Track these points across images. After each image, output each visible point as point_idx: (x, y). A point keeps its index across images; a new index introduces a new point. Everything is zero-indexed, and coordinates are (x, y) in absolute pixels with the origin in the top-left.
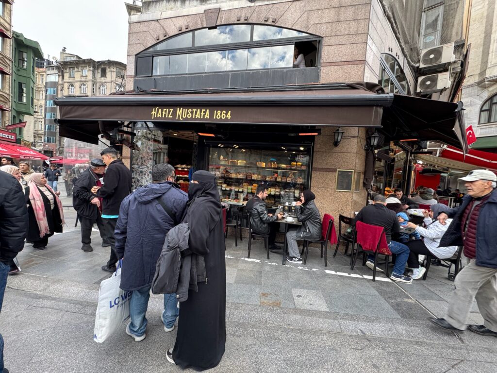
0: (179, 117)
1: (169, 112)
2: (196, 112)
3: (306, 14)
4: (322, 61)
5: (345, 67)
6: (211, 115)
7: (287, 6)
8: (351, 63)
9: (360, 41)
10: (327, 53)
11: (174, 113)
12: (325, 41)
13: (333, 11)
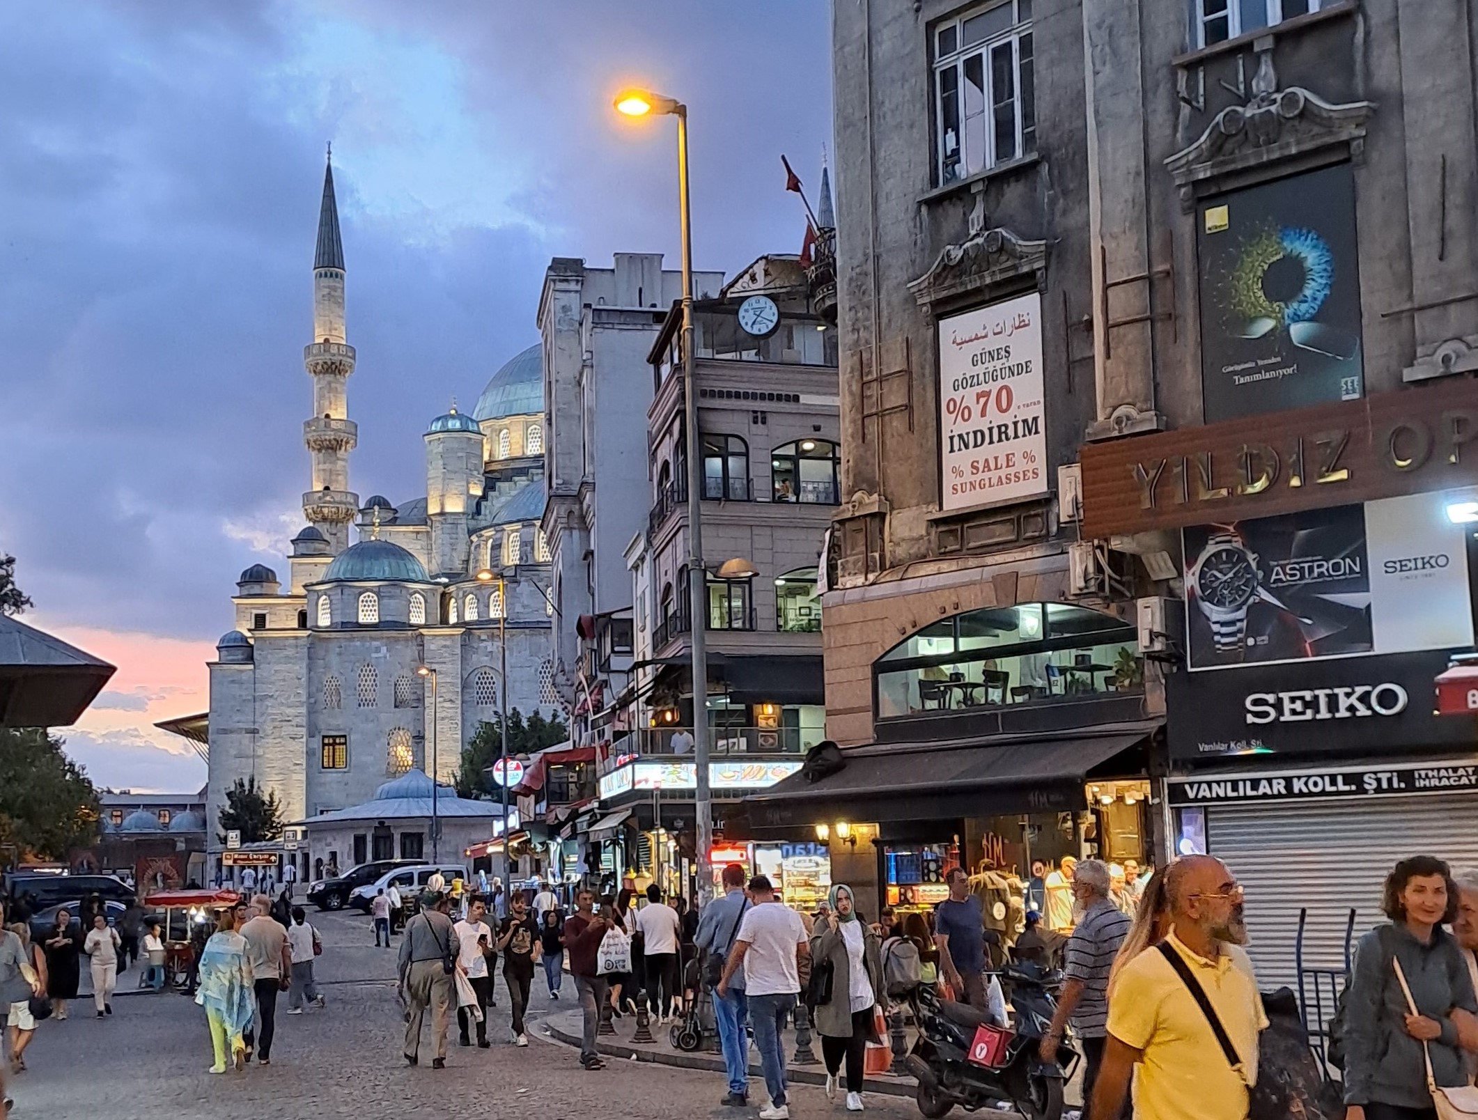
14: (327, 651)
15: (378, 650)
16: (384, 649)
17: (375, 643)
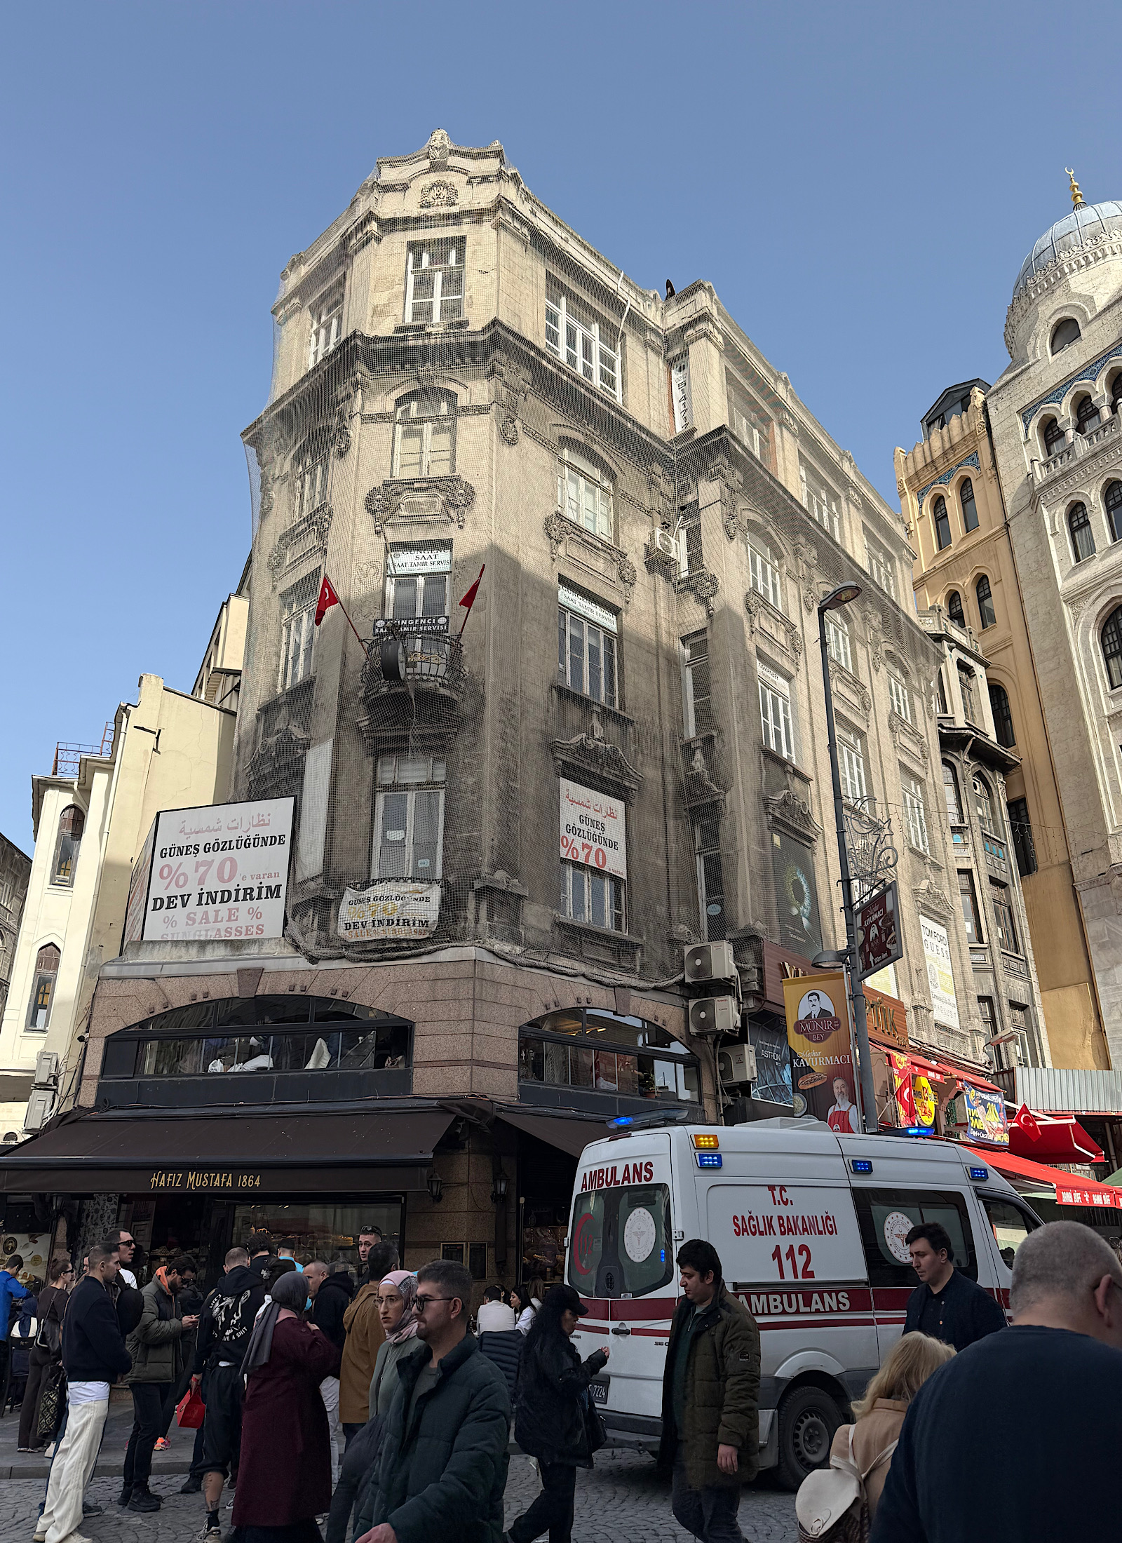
0: (190, 1184)
1: (178, 1177)
2: (215, 1177)
3: (390, 988)
4: (414, 1060)
5: (446, 1069)
6: (235, 1181)
7: (365, 974)
8: (453, 1063)
9: (464, 1030)
10: (422, 1047)
11: (185, 1179)
12: (418, 1029)
13: (426, 984)
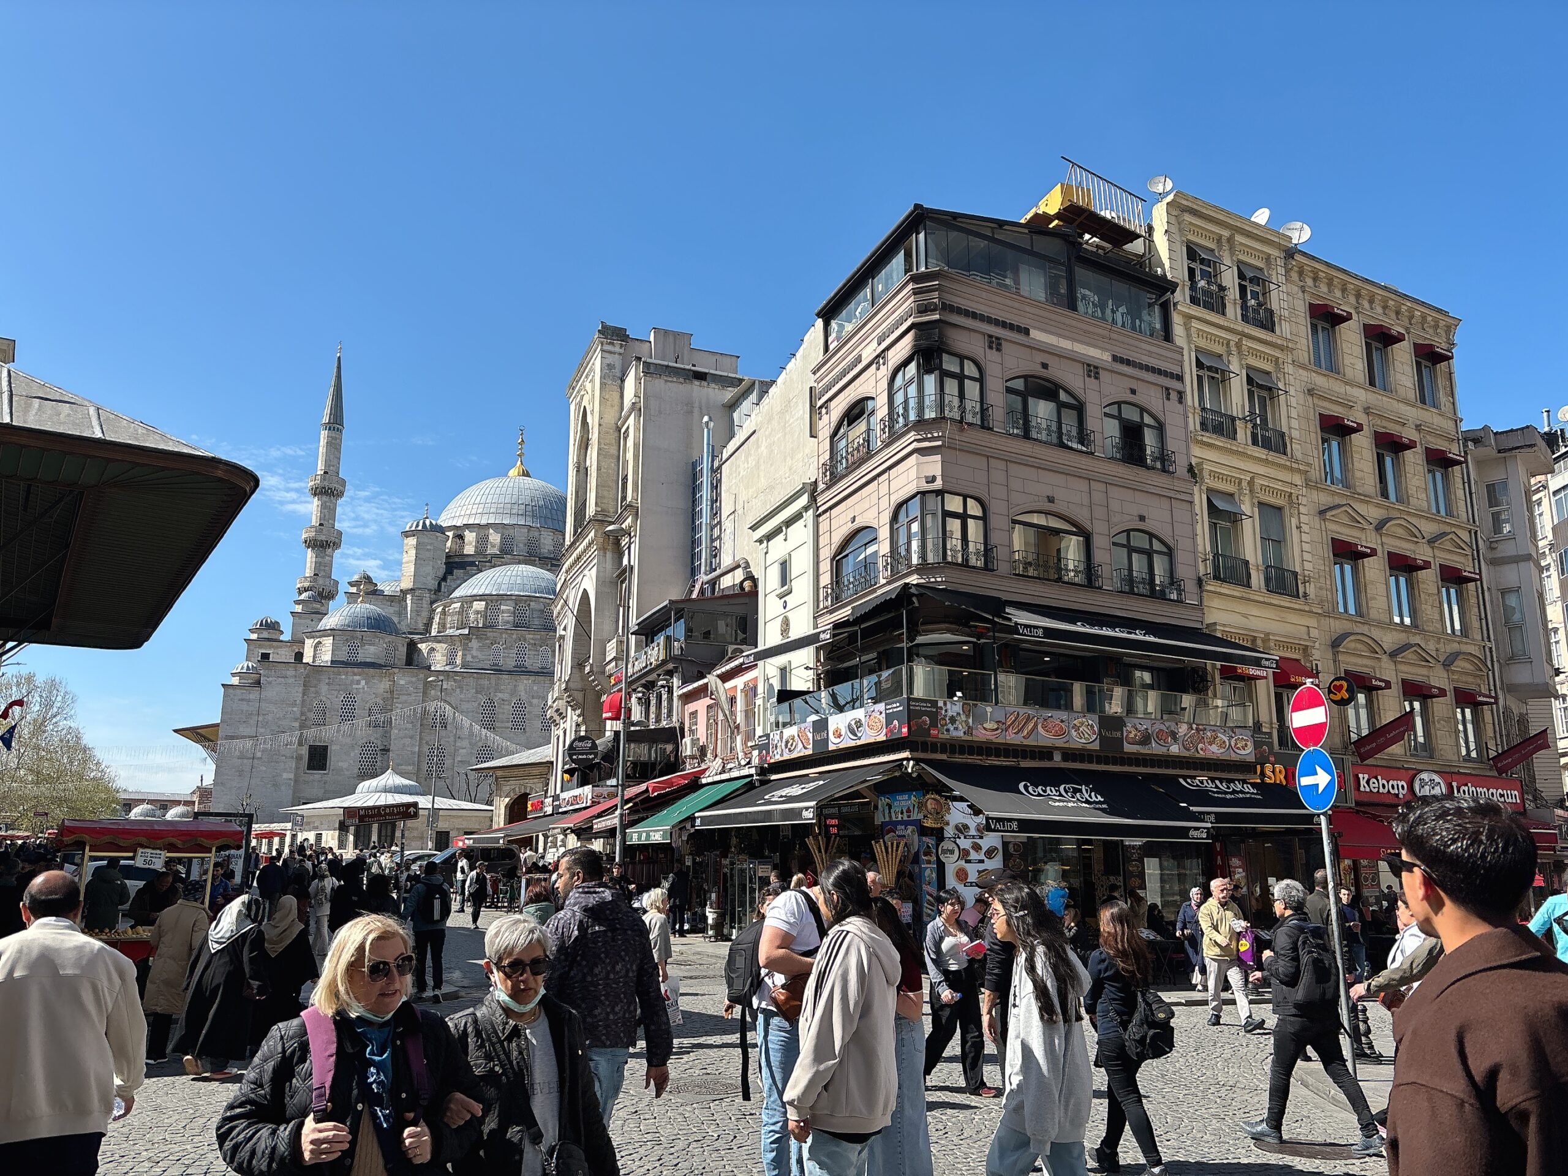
14: (319, 680)
15: (358, 682)
16: (363, 682)
17: (357, 678)
